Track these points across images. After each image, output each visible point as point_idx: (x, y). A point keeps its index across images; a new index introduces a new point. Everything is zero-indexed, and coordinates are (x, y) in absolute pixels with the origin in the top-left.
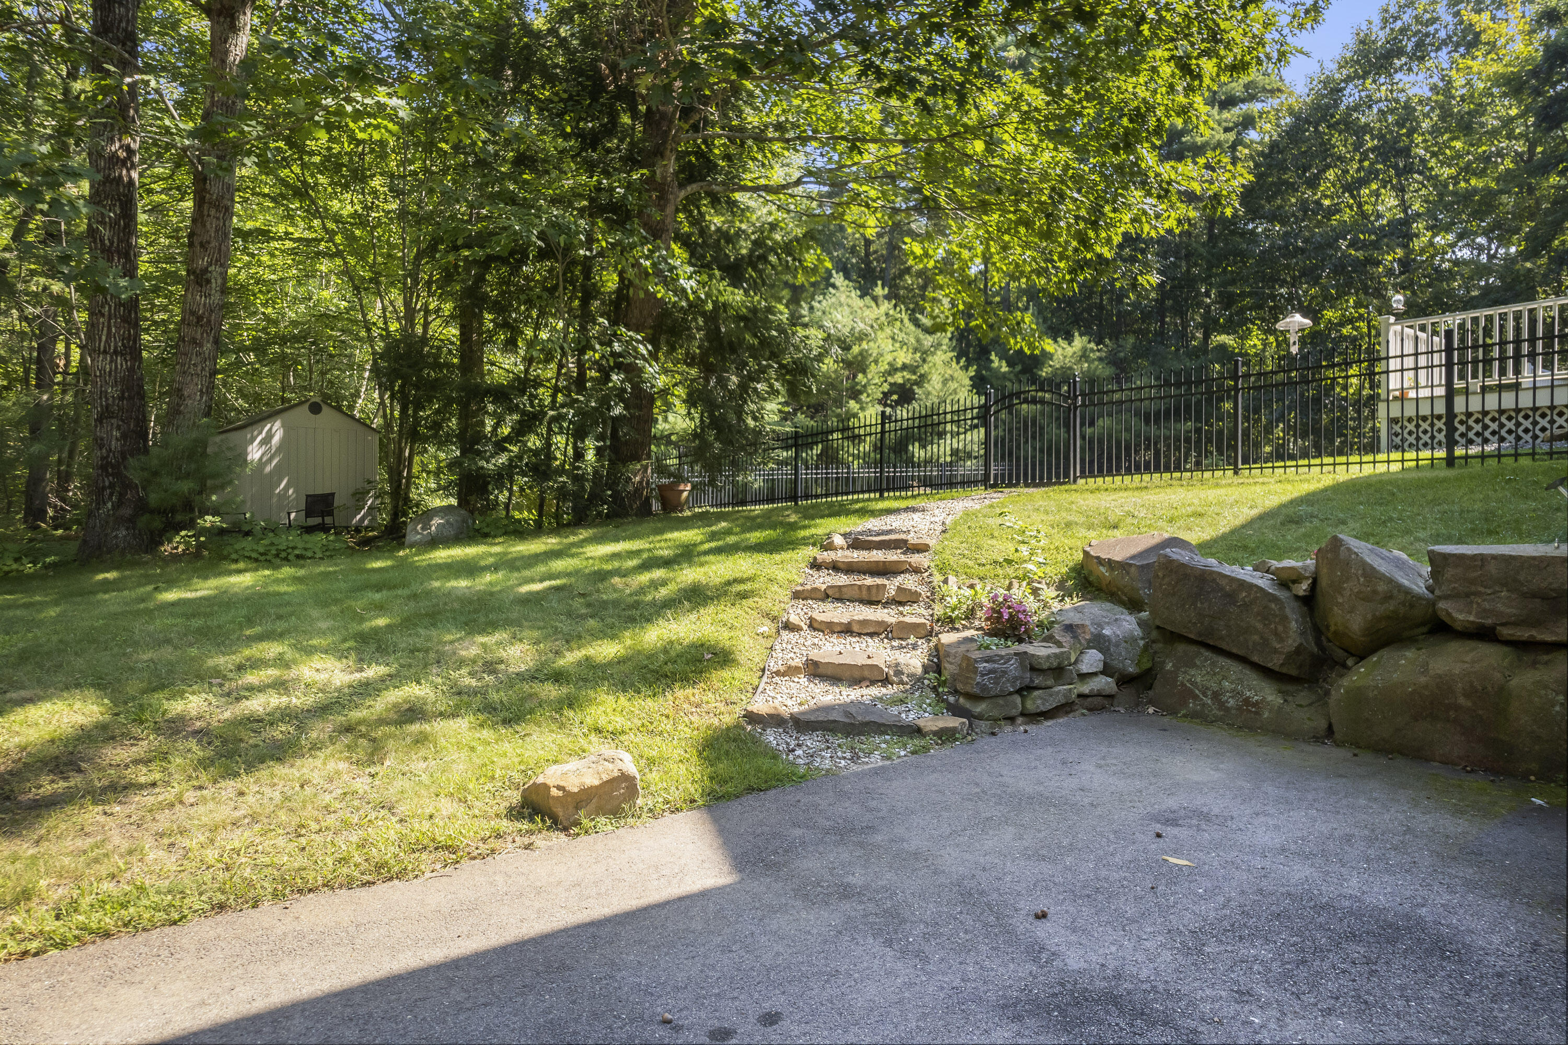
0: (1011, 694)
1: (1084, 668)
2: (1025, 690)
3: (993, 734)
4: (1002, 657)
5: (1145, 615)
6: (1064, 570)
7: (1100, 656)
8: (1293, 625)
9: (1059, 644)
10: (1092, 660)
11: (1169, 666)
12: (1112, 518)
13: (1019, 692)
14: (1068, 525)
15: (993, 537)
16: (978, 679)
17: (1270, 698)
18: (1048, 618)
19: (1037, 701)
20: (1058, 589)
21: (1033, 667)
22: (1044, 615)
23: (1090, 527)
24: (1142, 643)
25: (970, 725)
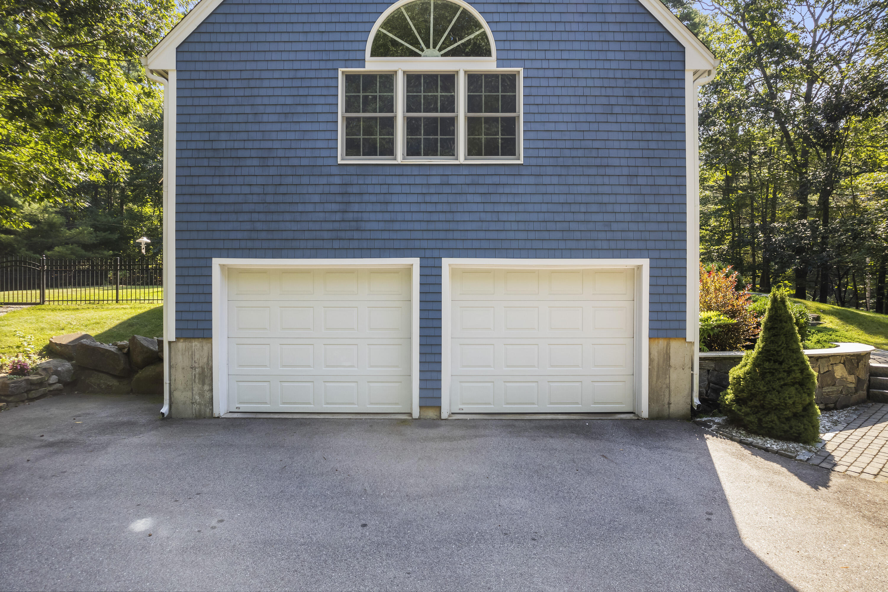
0: (23, 393)
1: (51, 382)
2: (28, 391)
3: (16, 406)
4: (19, 381)
5: (74, 362)
6: (41, 348)
7: (57, 377)
8: (122, 361)
9: (41, 375)
10: (54, 379)
11: (83, 378)
12: (62, 326)
13: (26, 392)
14: (42, 329)
15: (6, 336)
16: (10, 389)
17: (115, 384)
18: (35, 366)
19: (33, 394)
20: (39, 355)
21: (31, 383)
22: (34, 365)
23: (52, 330)
24: (73, 371)
25: (7, 405)
